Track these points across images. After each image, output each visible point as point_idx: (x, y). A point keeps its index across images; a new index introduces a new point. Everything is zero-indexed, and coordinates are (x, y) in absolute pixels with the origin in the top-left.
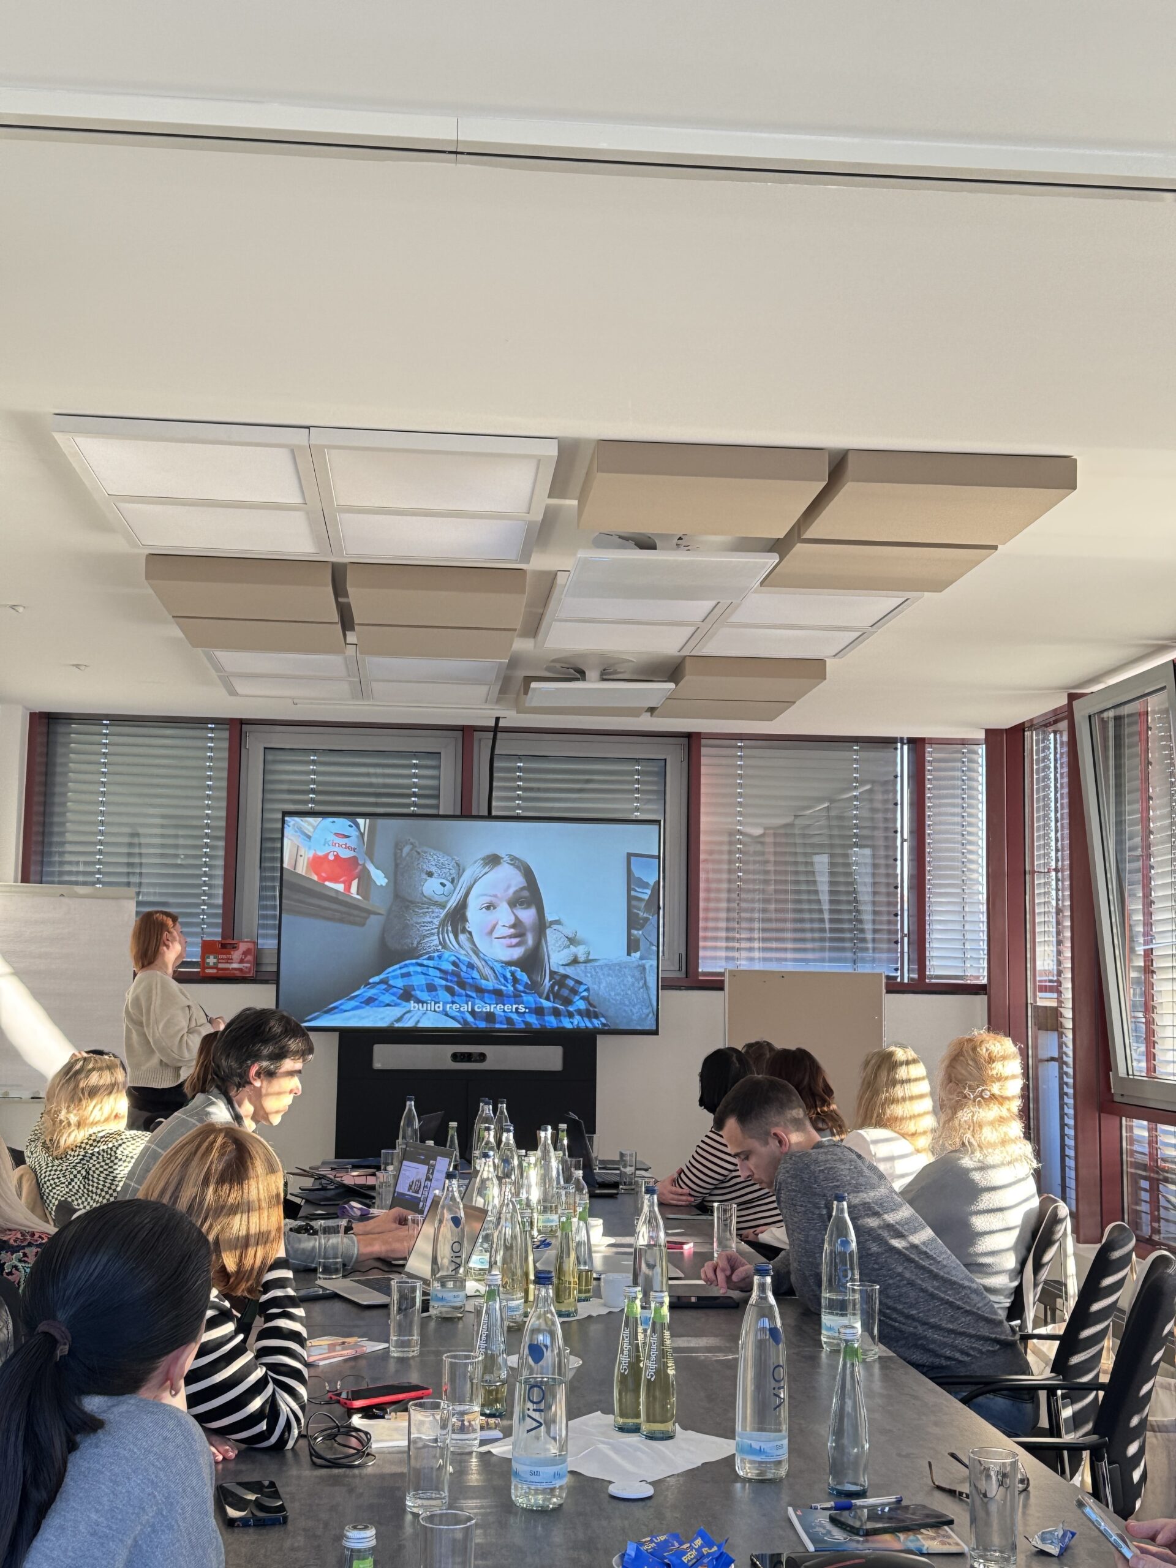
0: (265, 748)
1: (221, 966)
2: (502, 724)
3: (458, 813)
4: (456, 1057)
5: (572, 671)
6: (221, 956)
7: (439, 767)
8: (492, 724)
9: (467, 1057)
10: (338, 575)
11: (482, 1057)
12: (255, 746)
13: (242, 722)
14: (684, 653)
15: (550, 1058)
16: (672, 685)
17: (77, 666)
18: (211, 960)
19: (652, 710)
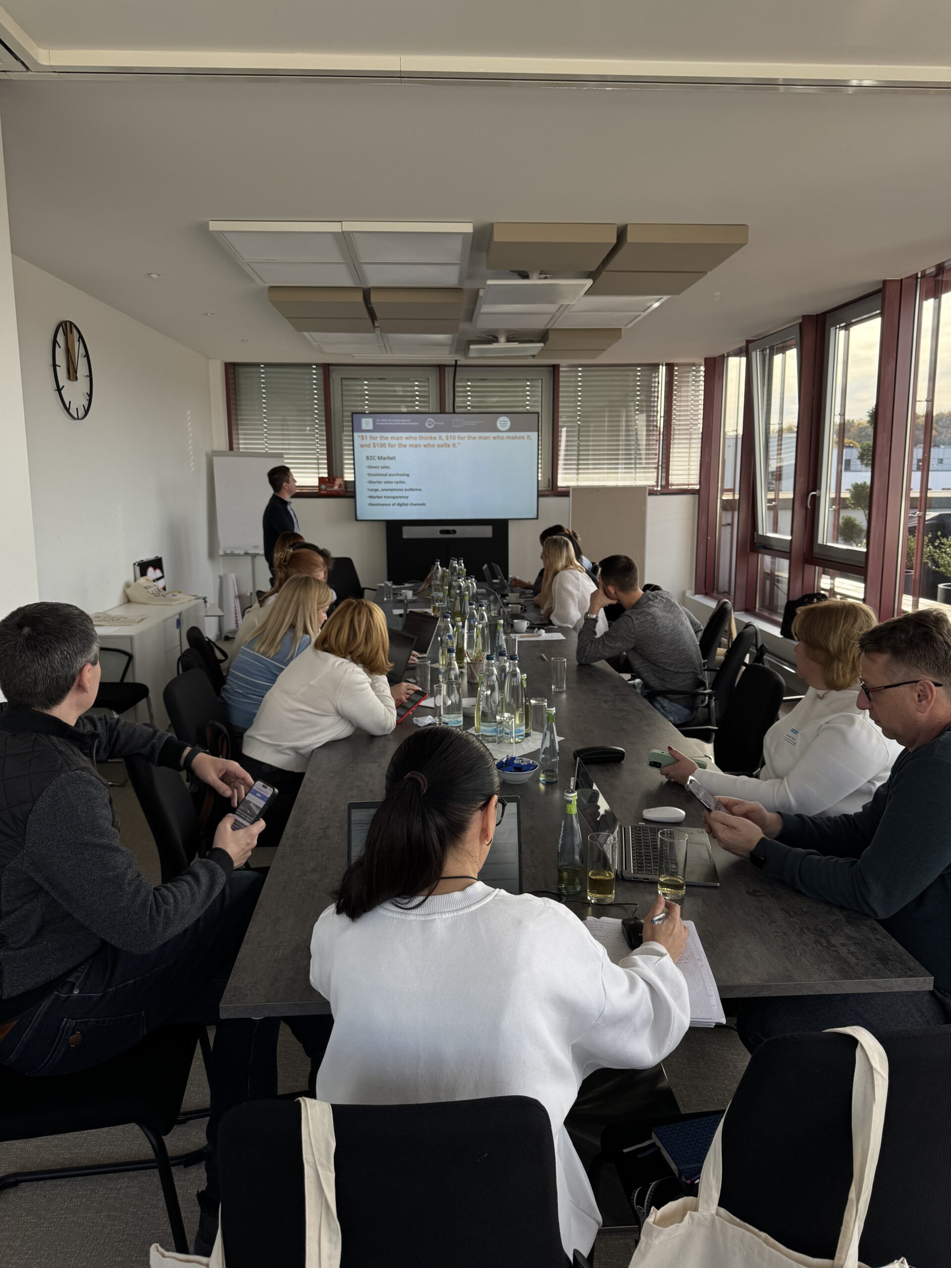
0: (342, 379)
1: (328, 489)
2: (459, 363)
3: (439, 411)
4: (442, 532)
5: (491, 337)
6: (328, 485)
7: (429, 386)
8: (454, 363)
9: (448, 532)
10: (367, 293)
11: (454, 532)
12: (335, 377)
13: (329, 365)
14: (548, 327)
15: (487, 532)
16: (542, 345)
17: (243, 341)
18: (323, 487)
19: (534, 356)
